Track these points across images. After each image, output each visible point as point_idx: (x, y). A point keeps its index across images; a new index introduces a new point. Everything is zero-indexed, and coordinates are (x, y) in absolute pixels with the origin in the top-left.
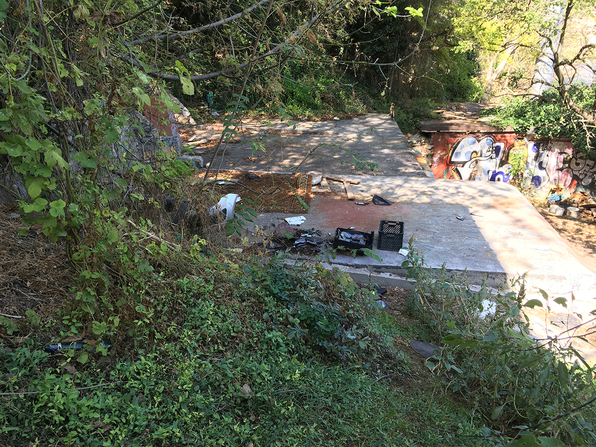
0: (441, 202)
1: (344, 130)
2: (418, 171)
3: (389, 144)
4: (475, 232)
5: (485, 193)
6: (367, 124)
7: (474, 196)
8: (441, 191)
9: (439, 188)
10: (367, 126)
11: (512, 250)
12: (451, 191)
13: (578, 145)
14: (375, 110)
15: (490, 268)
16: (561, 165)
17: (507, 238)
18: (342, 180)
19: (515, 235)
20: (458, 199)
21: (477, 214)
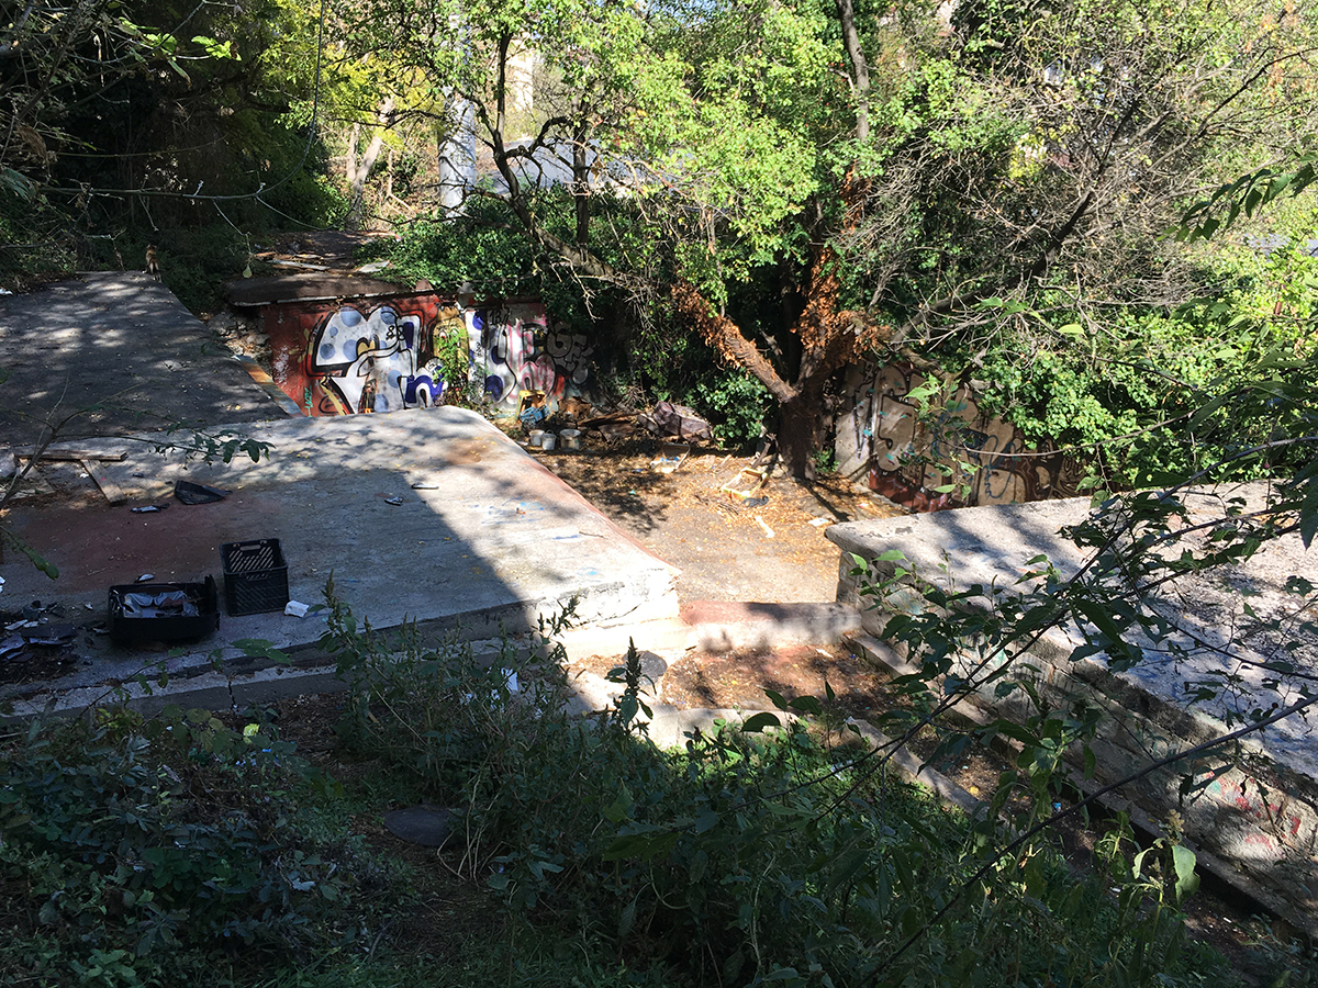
0: (340, 472)
1: (35, 322)
2: (263, 405)
3: (170, 347)
4: (434, 524)
5: (425, 434)
6: (96, 300)
7: (406, 444)
8: (332, 444)
9: (326, 438)
10: (97, 305)
11: (516, 551)
12: (354, 441)
13: (556, 308)
14: (103, 261)
15: (489, 600)
16: (532, 350)
17: (497, 526)
18: (77, 456)
19: (512, 515)
20: (376, 458)
21: (425, 484)
